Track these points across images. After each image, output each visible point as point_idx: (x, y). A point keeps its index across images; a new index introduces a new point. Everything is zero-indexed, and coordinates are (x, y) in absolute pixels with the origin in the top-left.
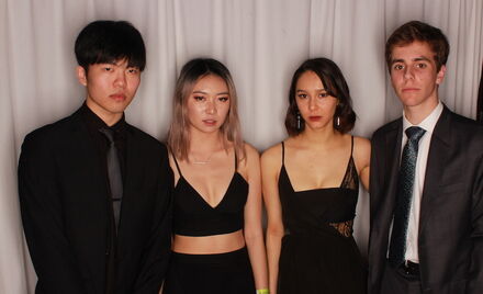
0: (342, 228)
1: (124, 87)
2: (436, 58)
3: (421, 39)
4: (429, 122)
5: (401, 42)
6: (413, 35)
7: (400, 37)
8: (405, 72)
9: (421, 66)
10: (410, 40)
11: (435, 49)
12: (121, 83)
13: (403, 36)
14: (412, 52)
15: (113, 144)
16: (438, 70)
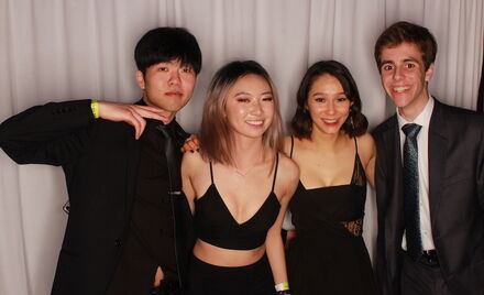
0: (351, 226)
1: (179, 85)
2: (424, 58)
3: (409, 40)
4: (423, 117)
5: (390, 44)
6: (402, 37)
7: (389, 38)
8: (395, 72)
9: (410, 66)
10: (398, 42)
11: (423, 49)
12: (175, 82)
13: (392, 38)
14: (402, 53)
15: (169, 141)
16: (427, 68)
